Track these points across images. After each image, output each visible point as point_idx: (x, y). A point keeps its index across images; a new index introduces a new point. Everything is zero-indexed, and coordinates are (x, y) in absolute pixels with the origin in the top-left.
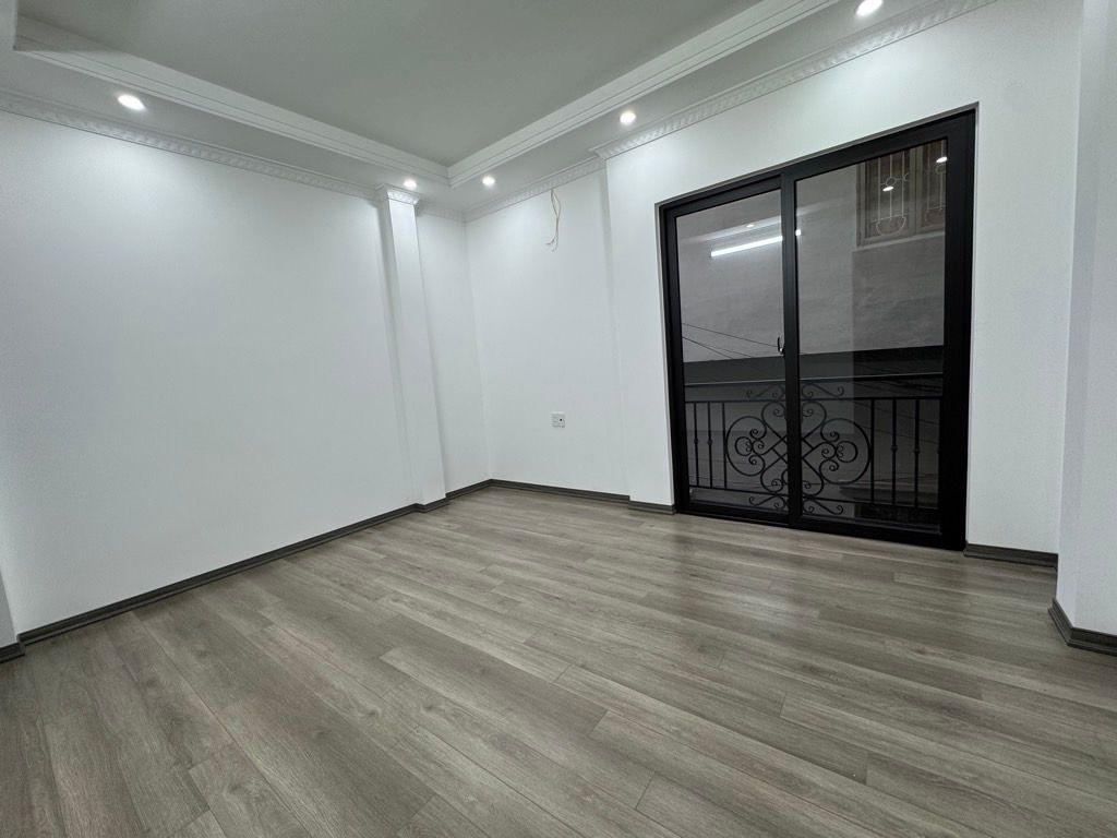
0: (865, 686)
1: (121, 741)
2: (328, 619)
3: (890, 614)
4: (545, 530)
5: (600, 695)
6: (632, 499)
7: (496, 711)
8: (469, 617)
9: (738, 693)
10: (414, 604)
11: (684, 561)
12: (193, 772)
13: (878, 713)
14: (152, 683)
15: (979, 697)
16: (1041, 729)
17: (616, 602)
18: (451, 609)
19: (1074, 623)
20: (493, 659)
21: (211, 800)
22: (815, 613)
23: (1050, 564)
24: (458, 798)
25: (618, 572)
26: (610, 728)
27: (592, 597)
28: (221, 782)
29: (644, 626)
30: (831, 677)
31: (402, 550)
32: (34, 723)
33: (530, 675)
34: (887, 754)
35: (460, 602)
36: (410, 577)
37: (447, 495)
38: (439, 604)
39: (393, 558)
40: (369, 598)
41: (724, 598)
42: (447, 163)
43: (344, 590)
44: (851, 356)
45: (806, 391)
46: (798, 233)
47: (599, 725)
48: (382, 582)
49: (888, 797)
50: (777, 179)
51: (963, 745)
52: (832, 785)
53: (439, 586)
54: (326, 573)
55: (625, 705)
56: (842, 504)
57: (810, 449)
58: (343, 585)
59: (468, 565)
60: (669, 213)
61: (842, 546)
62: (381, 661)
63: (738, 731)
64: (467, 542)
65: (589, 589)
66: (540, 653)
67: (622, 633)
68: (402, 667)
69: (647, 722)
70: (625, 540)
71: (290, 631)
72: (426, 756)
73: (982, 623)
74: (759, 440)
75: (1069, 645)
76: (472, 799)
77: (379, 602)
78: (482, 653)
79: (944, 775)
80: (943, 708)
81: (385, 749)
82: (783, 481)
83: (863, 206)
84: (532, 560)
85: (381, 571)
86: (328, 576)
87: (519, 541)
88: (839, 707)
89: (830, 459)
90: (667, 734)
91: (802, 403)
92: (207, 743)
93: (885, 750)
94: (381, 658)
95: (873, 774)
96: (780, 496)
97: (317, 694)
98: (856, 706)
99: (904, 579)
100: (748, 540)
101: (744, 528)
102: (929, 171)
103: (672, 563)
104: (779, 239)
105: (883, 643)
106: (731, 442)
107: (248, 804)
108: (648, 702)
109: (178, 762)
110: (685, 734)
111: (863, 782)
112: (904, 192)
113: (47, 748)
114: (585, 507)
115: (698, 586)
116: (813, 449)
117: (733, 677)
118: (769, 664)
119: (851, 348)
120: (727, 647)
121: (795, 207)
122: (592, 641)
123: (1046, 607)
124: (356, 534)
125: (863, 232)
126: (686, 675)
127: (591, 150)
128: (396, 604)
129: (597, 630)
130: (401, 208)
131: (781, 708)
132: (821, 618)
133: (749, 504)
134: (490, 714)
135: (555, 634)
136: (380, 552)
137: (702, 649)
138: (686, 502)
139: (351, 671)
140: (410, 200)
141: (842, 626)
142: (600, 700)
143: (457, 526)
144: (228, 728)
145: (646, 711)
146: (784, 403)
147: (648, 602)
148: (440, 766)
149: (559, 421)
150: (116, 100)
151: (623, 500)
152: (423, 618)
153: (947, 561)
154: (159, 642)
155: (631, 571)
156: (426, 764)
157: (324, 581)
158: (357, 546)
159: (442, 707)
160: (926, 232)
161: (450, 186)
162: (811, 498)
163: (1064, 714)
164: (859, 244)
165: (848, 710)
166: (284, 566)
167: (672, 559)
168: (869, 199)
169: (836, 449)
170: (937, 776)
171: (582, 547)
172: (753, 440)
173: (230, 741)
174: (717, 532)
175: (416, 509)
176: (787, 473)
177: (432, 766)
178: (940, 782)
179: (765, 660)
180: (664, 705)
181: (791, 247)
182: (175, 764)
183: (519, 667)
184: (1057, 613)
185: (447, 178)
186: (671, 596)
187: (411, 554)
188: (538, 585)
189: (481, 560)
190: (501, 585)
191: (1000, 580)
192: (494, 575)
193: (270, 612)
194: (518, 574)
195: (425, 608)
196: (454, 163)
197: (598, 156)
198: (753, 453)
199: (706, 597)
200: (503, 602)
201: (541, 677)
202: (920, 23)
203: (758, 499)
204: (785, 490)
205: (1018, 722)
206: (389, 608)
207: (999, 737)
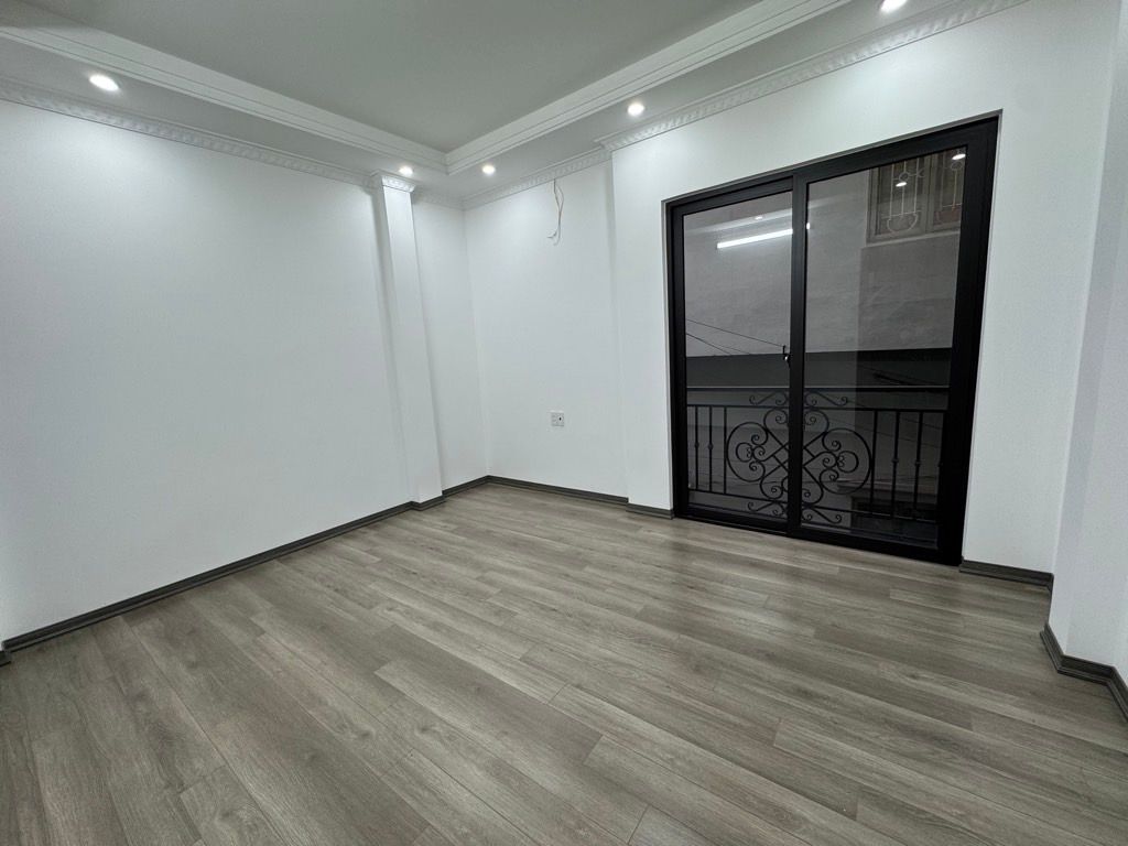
0: (856, 713)
1: (109, 761)
2: (321, 629)
3: (884, 633)
4: (541, 533)
5: (594, 717)
6: (630, 502)
7: (490, 733)
8: (465, 629)
9: (731, 718)
10: (409, 612)
11: (681, 571)
12: (184, 797)
13: (870, 742)
14: (142, 696)
15: (969, 727)
16: (1029, 763)
17: (613, 615)
18: (447, 620)
19: (1066, 651)
20: (489, 677)
21: (202, 828)
22: (810, 631)
23: (1044, 583)
24: (452, 829)
25: (614, 582)
26: (603, 754)
27: (590, 609)
28: (212, 808)
29: (640, 642)
30: (825, 702)
31: (395, 552)
32: (21, 739)
33: (526, 696)
34: (877, 788)
35: (456, 613)
36: (406, 583)
37: (443, 492)
38: (435, 614)
39: (387, 561)
40: (364, 607)
41: (719, 613)
42: (445, 148)
43: (338, 595)
44: (855, 356)
45: (810, 399)
46: (808, 226)
47: (594, 751)
48: (378, 589)
49: (877, 834)
50: (790, 180)
51: (952, 780)
52: (823, 822)
53: (434, 594)
54: (320, 576)
55: (620, 729)
56: (841, 513)
57: (811, 457)
58: (336, 590)
59: (464, 571)
60: (677, 211)
61: (840, 558)
62: (376, 676)
63: (731, 760)
64: (462, 544)
65: (586, 601)
66: (535, 670)
67: (618, 650)
68: (396, 683)
69: (641, 749)
70: (623, 547)
71: (283, 641)
72: (421, 783)
73: (975, 646)
74: (760, 446)
75: (1059, 672)
76: (465, 830)
77: (374, 610)
78: (477, 670)
79: (932, 811)
80: (935, 738)
81: (379, 774)
82: (782, 489)
83: (875, 201)
84: (527, 566)
85: (377, 576)
86: (322, 581)
87: (515, 545)
88: (831, 736)
89: (830, 468)
90: (660, 762)
91: (805, 411)
92: (198, 765)
93: (876, 782)
94: (376, 673)
95: (863, 809)
96: (779, 503)
97: (310, 712)
98: (847, 734)
99: (898, 595)
100: (746, 550)
101: (741, 536)
102: (944, 168)
103: (670, 573)
104: (789, 232)
105: (877, 666)
106: (732, 447)
107: (240, 832)
108: (641, 726)
109: (169, 785)
110: (679, 763)
111: (853, 817)
112: (917, 187)
113: (35, 768)
114: (584, 508)
115: (695, 599)
116: (814, 457)
117: (727, 700)
118: (762, 687)
119: (856, 348)
120: (721, 668)
121: (807, 200)
122: (588, 659)
123: (1037, 630)
124: (351, 533)
125: (873, 228)
126: (681, 698)
127: (596, 141)
128: (392, 613)
129: (595, 647)
130: (396, 195)
131: (774, 736)
132: (815, 637)
133: (748, 510)
134: (485, 738)
135: (551, 650)
136: (375, 554)
137: (697, 670)
138: (685, 506)
139: (344, 687)
140: (406, 188)
141: (838, 646)
142: (594, 723)
143: (453, 527)
144: (219, 746)
145: (641, 737)
146: (787, 411)
147: (643, 616)
148: (435, 794)
149: (559, 420)
150: (87, 81)
151: (621, 502)
152: (419, 630)
153: (941, 576)
154: (149, 650)
155: (627, 580)
156: (420, 792)
157: (317, 585)
158: (350, 547)
159: (437, 729)
160: (937, 231)
161: (447, 173)
162: (810, 506)
163: (1052, 748)
164: (868, 241)
165: (840, 739)
166: (277, 568)
167: (670, 568)
168: (881, 194)
169: (837, 458)
170: (924, 812)
171: (579, 554)
172: (754, 446)
173: (222, 763)
174: (715, 539)
175: (412, 506)
176: (787, 481)
177: (426, 794)
178: (930, 820)
179: (761, 683)
180: (658, 730)
181: (801, 242)
182: (166, 787)
183: (514, 685)
184: (1048, 637)
185: (446, 165)
186: (667, 610)
187: (406, 558)
188: (534, 594)
189: (478, 566)
190: (497, 595)
191: (994, 599)
192: (491, 583)
193: (262, 619)
194: (516, 582)
195: (421, 618)
196: (453, 149)
197: (603, 147)
198: (753, 459)
199: (704, 612)
200: (499, 613)
201: (537, 697)
202: (946, 21)
203: (756, 505)
204: (785, 497)
205: (1006, 755)
206: (385, 616)
207: (989, 772)
